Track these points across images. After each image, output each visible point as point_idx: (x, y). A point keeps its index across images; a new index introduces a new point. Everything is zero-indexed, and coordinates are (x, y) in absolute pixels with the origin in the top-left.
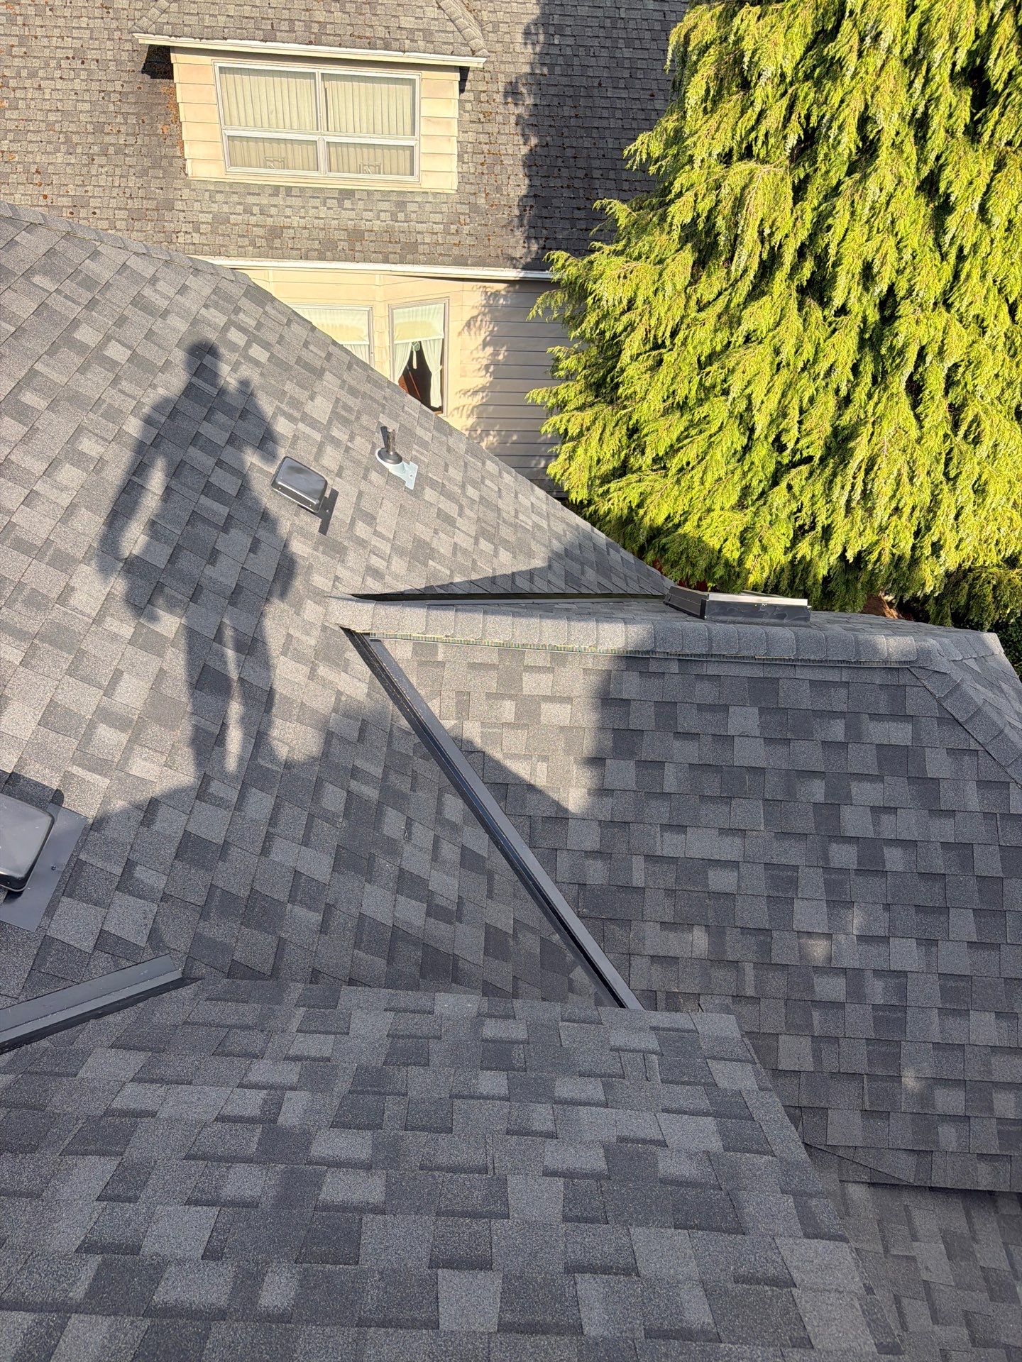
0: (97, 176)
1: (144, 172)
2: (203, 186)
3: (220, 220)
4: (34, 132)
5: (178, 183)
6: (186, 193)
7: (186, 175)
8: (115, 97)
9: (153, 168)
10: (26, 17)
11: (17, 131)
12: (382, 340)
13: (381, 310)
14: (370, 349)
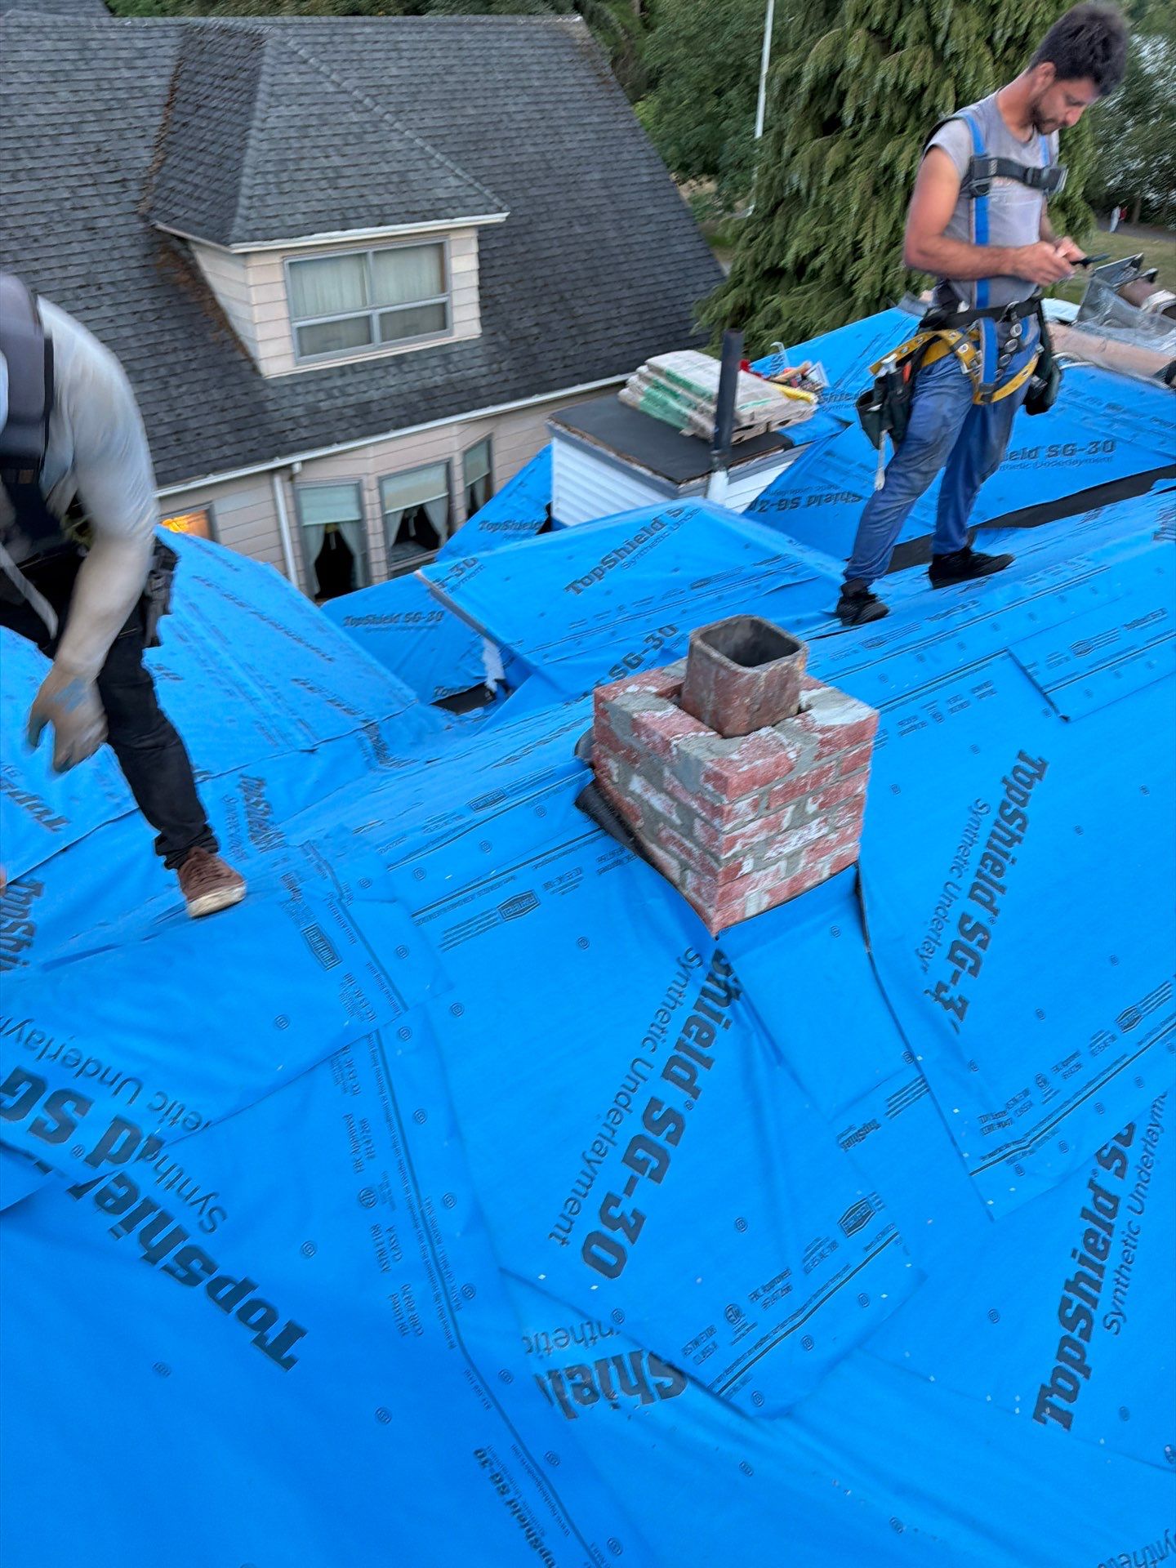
0: (179, 397)
1: (222, 382)
2: (281, 383)
3: (313, 410)
5: (258, 386)
6: (270, 393)
7: (260, 375)
8: (151, 316)
9: (227, 376)
12: (459, 488)
13: (457, 460)
14: (450, 499)
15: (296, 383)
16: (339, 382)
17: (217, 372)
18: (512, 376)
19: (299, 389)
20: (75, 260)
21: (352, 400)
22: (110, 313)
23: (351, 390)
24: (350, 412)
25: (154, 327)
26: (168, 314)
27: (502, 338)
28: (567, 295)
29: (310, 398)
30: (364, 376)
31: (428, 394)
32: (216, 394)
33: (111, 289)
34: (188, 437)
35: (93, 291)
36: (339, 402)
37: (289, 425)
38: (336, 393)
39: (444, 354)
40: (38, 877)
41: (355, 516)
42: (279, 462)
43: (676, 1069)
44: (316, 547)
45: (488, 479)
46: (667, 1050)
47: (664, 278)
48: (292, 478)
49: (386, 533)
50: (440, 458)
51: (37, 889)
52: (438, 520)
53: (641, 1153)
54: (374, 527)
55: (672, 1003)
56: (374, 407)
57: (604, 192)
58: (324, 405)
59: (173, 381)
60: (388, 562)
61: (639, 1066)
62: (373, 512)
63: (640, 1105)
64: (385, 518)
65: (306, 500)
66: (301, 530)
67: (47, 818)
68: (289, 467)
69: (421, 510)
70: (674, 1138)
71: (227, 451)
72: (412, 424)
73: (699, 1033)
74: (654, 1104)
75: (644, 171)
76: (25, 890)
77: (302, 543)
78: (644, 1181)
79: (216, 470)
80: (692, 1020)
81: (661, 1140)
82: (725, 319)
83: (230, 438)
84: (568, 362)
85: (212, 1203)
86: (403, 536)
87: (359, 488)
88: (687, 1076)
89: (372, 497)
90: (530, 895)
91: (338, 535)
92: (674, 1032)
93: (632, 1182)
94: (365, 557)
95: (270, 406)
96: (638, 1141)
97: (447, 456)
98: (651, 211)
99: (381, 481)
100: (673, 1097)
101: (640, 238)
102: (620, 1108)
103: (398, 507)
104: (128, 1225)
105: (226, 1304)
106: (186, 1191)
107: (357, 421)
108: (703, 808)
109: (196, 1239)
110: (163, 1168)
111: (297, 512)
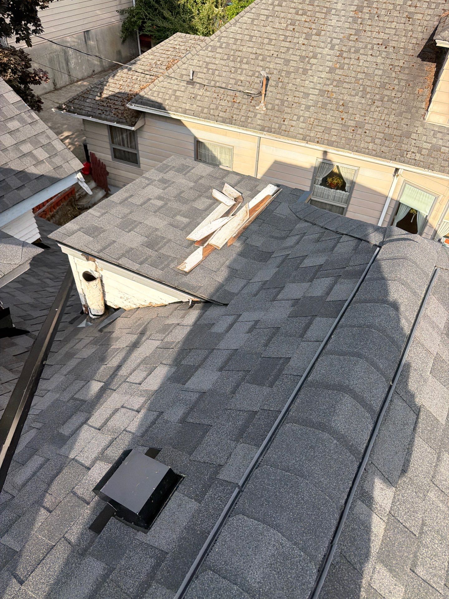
0: (373, 112)
1: (400, 114)
2: (432, 127)
3: (436, 149)
4: (348, 83)
5: (418, 123)
6: (420, 130)
7: (424, 119)
8: (397, 69)
9: (406, 112)
10: (363, 19)
11: (339, 81)
17: (404, 108)
19: (439, 135)
20: (387, 31)
22: (379, 60)
25: (394, 75)
26: (407, 71)
29: (440, 142)
32: (392, 118)
33: (391, 50)
34: (360, 131)
35: (382, 48)
37: (415, 150)
41: (427, 212)
42: (393, 165)
44: (402, 215)
59: (378, 103)
65: (407, 191)
66: (398, 203)
68: (398, 170)
71: (371, 146)
83: (378, 141)
87: (436, 200)
95: (414, 136)
111: (400, 194)
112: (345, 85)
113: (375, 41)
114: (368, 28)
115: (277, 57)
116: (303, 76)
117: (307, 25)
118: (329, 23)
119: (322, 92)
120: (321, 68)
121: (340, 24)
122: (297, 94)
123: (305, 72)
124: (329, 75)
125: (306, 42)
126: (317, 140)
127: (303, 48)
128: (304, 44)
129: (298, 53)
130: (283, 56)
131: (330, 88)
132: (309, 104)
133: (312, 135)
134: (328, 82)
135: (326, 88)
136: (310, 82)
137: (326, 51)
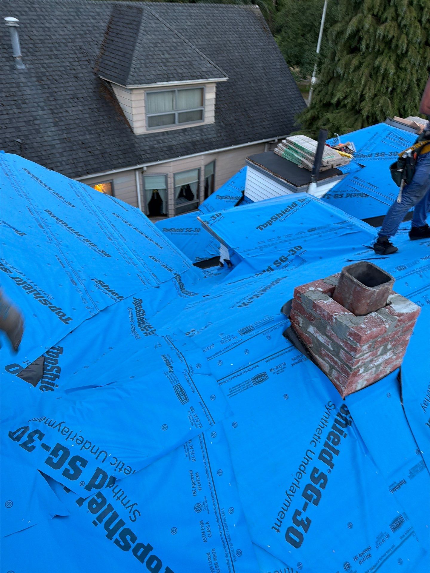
0: (104, 140)
1: (120, 136)
2: (141, 137)
3: (152, 147)
5: (133, 137)
6: (137, 140)
7: (134, 134)
8: (95, 110)
9: (121, 133)
10: (47, 85)
11: (66, 129)
12: (203, 179)
13: (203, 168)
14: (199, 183)
15: (146, 137)
16: (162, 138)
17: (118, 132)
18: (225, 138)
19: (148, 140)
20: (70, 88)
21: (166, 144)
22: (81, 108)
23: (166, 141)
24: (165, 149)
25: (96, 114)
26: (102, 110)
27: (222, 124)
28: (247, 109)
29: (151, 143)
30: (171, 136)
31: (194, 143)
32: (117, 140)
33: (82, 100)
34: (106, 155)
35: (76, 100)
36: (161, 145)
37: (143, 153)
38: (161, 141)
39: (201, 128)
40: (61, 345)
41: (164, 187)
42: (139, 166)
43: (324, 455)
44: (149, 197)
45: (213, 176)
46: (321, 446)
47: (283, 104)
48: (143, 172)
49: (175, 194)
50: (196, 167)
51: (61, 350)
52: (194, 190)
53: (309, 492)
54: (171, 191)
55: (322, 425)
56: (174, 147)
57: (262, 71)
58: (156, 146)
59: (102, 134)
60: (175, 205)
61: (309, 453)
62: (171, 186)
63: (309, 470)
64: (175, 188)
65: (147, 181)
66: (144, 191)
67: (64, 318)
68: (142, 168)
69: (188, 186)
70: (323, 486)
71: (120, 161)
72: (188, 154)
73: (334, 440)
74: (315, 470)
75: (278, 64)
76: (56, 351)
77: (144, 196)
78: (311, 505)
79: (115, 168)
80: (331, 433)
81: (318, 487)
82: (306, 121)
83: (121, 156)
84: (246, 134)
85: (135, 507)
86: (181, 195)
87: (166, 177)
88: (328, 458)
89: (170, 180)
90: (264, 374)
91: (158, 194)
92: (324, 438)
93: (306, 505)
94: (167, 202)
95: (136, 145)
96: (308, 487)
97: (199, 167)
98: (280, 79)
99: (175, 175)
100: (323, 468)
101: (275, 89)
102: (301, 472)
103: (180, 185)
104: (100, 519)
105: (141, 558)
106: (125, 502)
107: (168, 152)
108: (346, 346)
109: (128, 524)
110: (116, 491)
111: (143, 184)
112: (73, 130)
113: (68, 97)
114: (56, 90)
115: (6, 128)
116: (38, 134)
117: (9, 99)
118: (25, 93)
119: (63, 141)
120: (47, 125)
121: (34, 92)
122: (45, 148)
123: (38, 131)
124: (56, 128)
125: (20, 111)
126: (85, 172)
127: (21, 115)
128: (20, 113)
129: (21, 120)
130: (10, 126)
131: (65, 136)
132: (60, 151)
133: (80, 170)
134: (60, 133)
135: (62, 137)
136: (48, 136)
137: (40, 112)
